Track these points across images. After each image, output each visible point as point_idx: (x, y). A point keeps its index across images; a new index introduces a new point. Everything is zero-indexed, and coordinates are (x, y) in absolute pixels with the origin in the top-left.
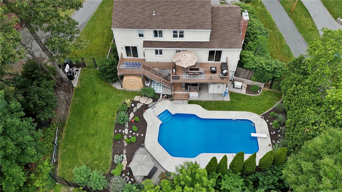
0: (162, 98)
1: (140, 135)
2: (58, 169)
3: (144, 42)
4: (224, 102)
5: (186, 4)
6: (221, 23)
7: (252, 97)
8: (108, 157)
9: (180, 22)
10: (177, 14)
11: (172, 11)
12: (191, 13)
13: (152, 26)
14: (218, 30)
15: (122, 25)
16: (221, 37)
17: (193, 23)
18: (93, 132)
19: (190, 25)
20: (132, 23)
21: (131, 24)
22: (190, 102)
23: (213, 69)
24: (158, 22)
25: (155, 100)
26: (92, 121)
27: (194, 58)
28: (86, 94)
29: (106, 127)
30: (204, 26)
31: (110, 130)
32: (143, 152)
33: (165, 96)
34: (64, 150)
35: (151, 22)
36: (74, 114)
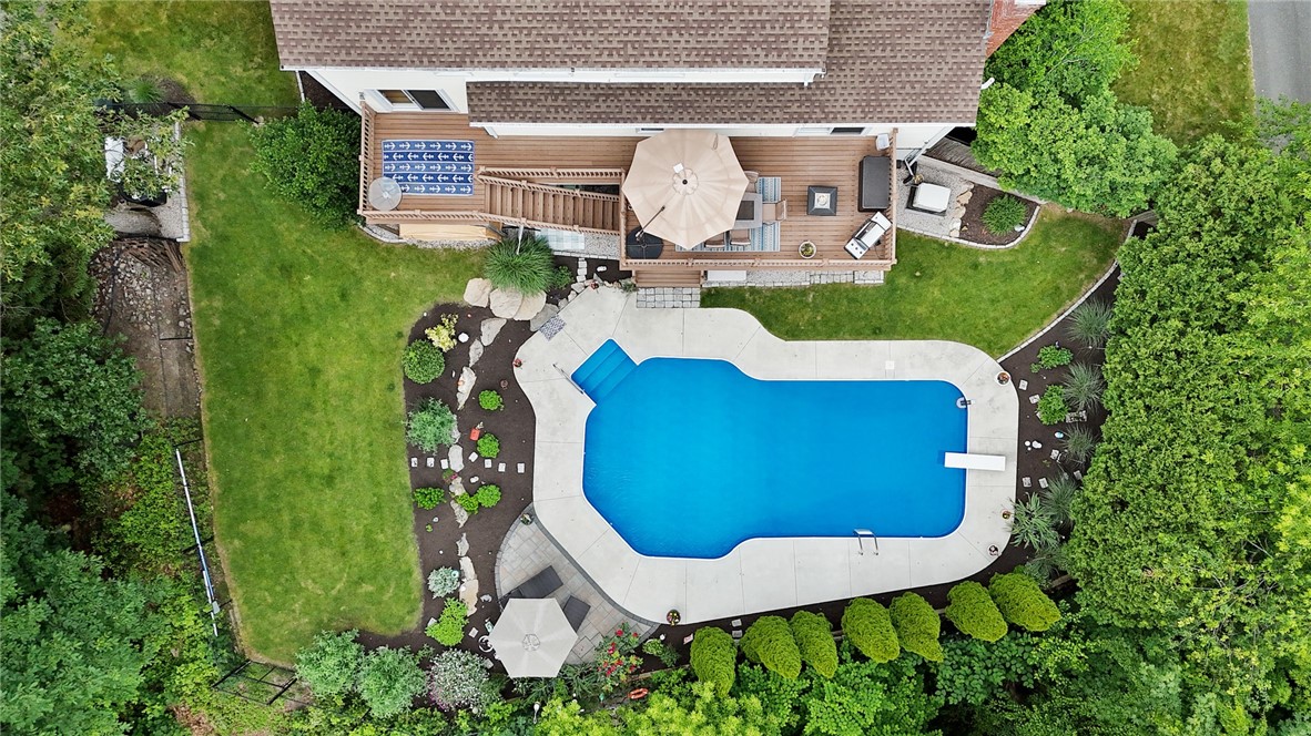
0: (589, 277)
1: (512, 468)
2: (237, 616)
3: (473, 90)
7: (982, 259)
23: (822, 200)
24: (535, 24)
25: (556, 295)
26: (306, 414)
27: (732, 187)
28: (249, 280)
29: (371, 444)
30: (790, 45)
31: (392, 457)
32: (533, 539)
33: (600, 269)
34: (236, 542)
35: (496, 26)
36: (222, 379)
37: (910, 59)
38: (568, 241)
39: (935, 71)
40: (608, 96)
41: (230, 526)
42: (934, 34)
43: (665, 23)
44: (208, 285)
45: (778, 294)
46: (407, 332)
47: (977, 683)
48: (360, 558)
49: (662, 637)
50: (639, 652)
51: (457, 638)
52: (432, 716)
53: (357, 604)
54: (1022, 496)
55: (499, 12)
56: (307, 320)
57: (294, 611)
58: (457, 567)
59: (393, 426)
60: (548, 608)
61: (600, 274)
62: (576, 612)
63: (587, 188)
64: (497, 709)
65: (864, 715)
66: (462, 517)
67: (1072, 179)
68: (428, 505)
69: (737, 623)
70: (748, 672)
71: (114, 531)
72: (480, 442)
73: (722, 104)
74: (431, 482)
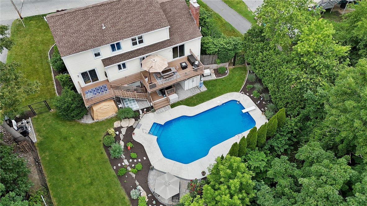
0: (143, 113)
1: (142, 159)
3: (103, 61)
4: (202, 93)
5: (133, 8)
6: (172, 18)
7: (223, 79)
8: (122, 197)
9: (135, 28)
10: (128, 20)
11: (122, 18)
12: (143, 15)
13: (108, 41)
14: (173, 25)
15: (72, 50)
16: (179, 30)
17: (149, 25)
18: (88, 180)
19: (146, 27)
20: (84, 44)
21: (83, 46)
22: (173, 106)
23: (184, 64)
24: (113, 34)
25: (137, 119)
28: (55, 144)
29: (101, 169)
30: (161, 24)
31: (108, 169)
33: (145, 110)
35: (105, 37)
36: (52, 172)
37: (185, 30)
39: (190, 30)
40: (132, 53)
42: (186, 25)
44: (43, 151)
48: (107, 201)
54: (264, 112)
55: (105, 34)
56: (74, 147)
58: (137, 188)
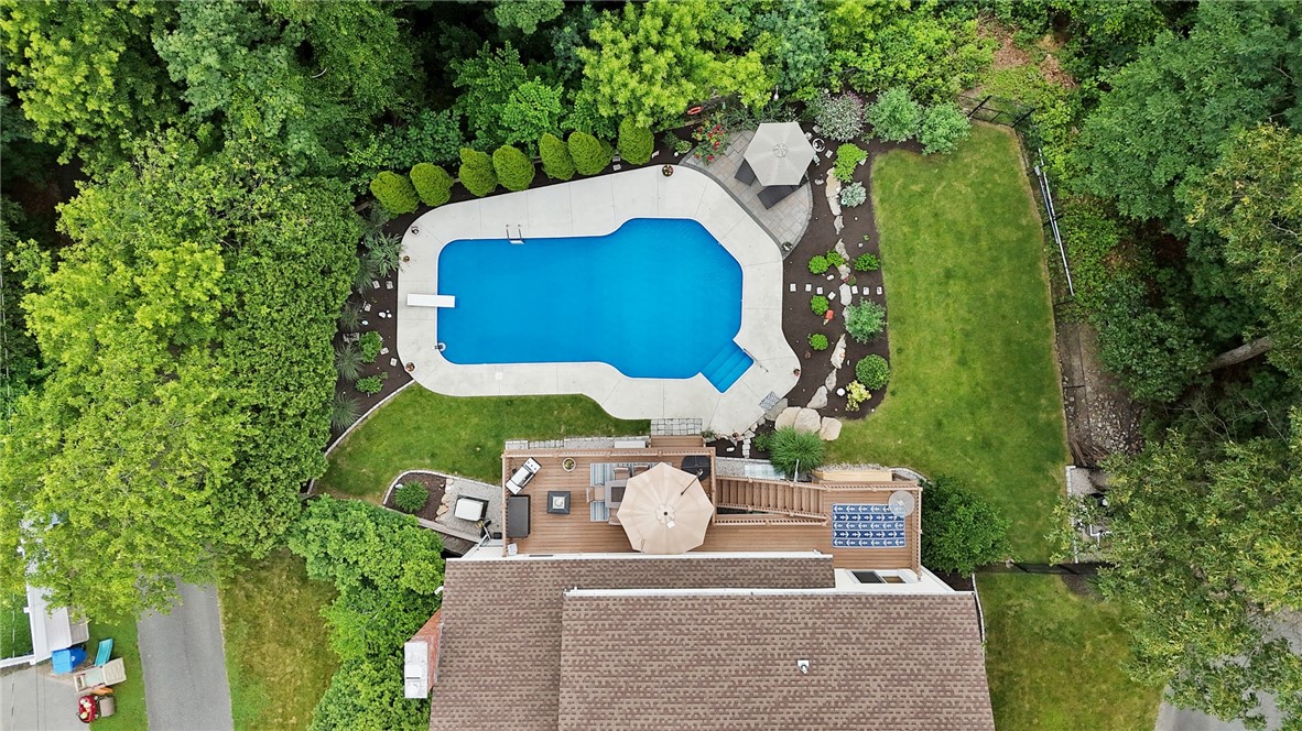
1: (801, 288)
2: (1023, 163)
4: (528, 432)
8: (886, 206)
11: (726, 685)
12: (643, 674)
13: (804, 607)
15: (933, 612)
17: (638, 622)
19: (650, 618)
20: (890, 620)
21: (895, 615)
22: (641, 427)
23: (559, 502)
24: (781, 627)
25: (767, 428)
26: (969, 328)
27: (629, 511)
28: (1018, 436)
29: (916, 304)
30: (590, 613)
31: (898, 294)
32: (781, 230)
33: (732, 449)
34: (1024, 222)
35: (810, 625)
36: (1038, 356)
37: (498, 608)
38: (758, 471)
39: (479, 599)
40: (726, 579)
41: (1030, 236)
42: (481, 626)
43: (683, 628)
44: (1051, 431)
45: (589, 431)
46: (887, 396)
47: (429, 127)
48: (923, 212)
49: (676, 154)
50: (695, 143)
51: (841, 150)
52: (861, 86)
53: (925, 175)
54: (393, 275)
55: (808, 636)
56: (970, 405)
57: (976, 167)
58: (843, 208)
59: (897, 319)
60: (768, 178)
61: (732, 445)
62: (746, 174)
63: (744, 512)
64: (808, 95)
65: (518, 100)
66: (840, 247)
67: (368, 522)
68: (867, 257)
69: (616, 167)
70: (608, 133)
71: (1125, 229)
72: (826, 308)
73: (638, 574)
74: (866, 276)
